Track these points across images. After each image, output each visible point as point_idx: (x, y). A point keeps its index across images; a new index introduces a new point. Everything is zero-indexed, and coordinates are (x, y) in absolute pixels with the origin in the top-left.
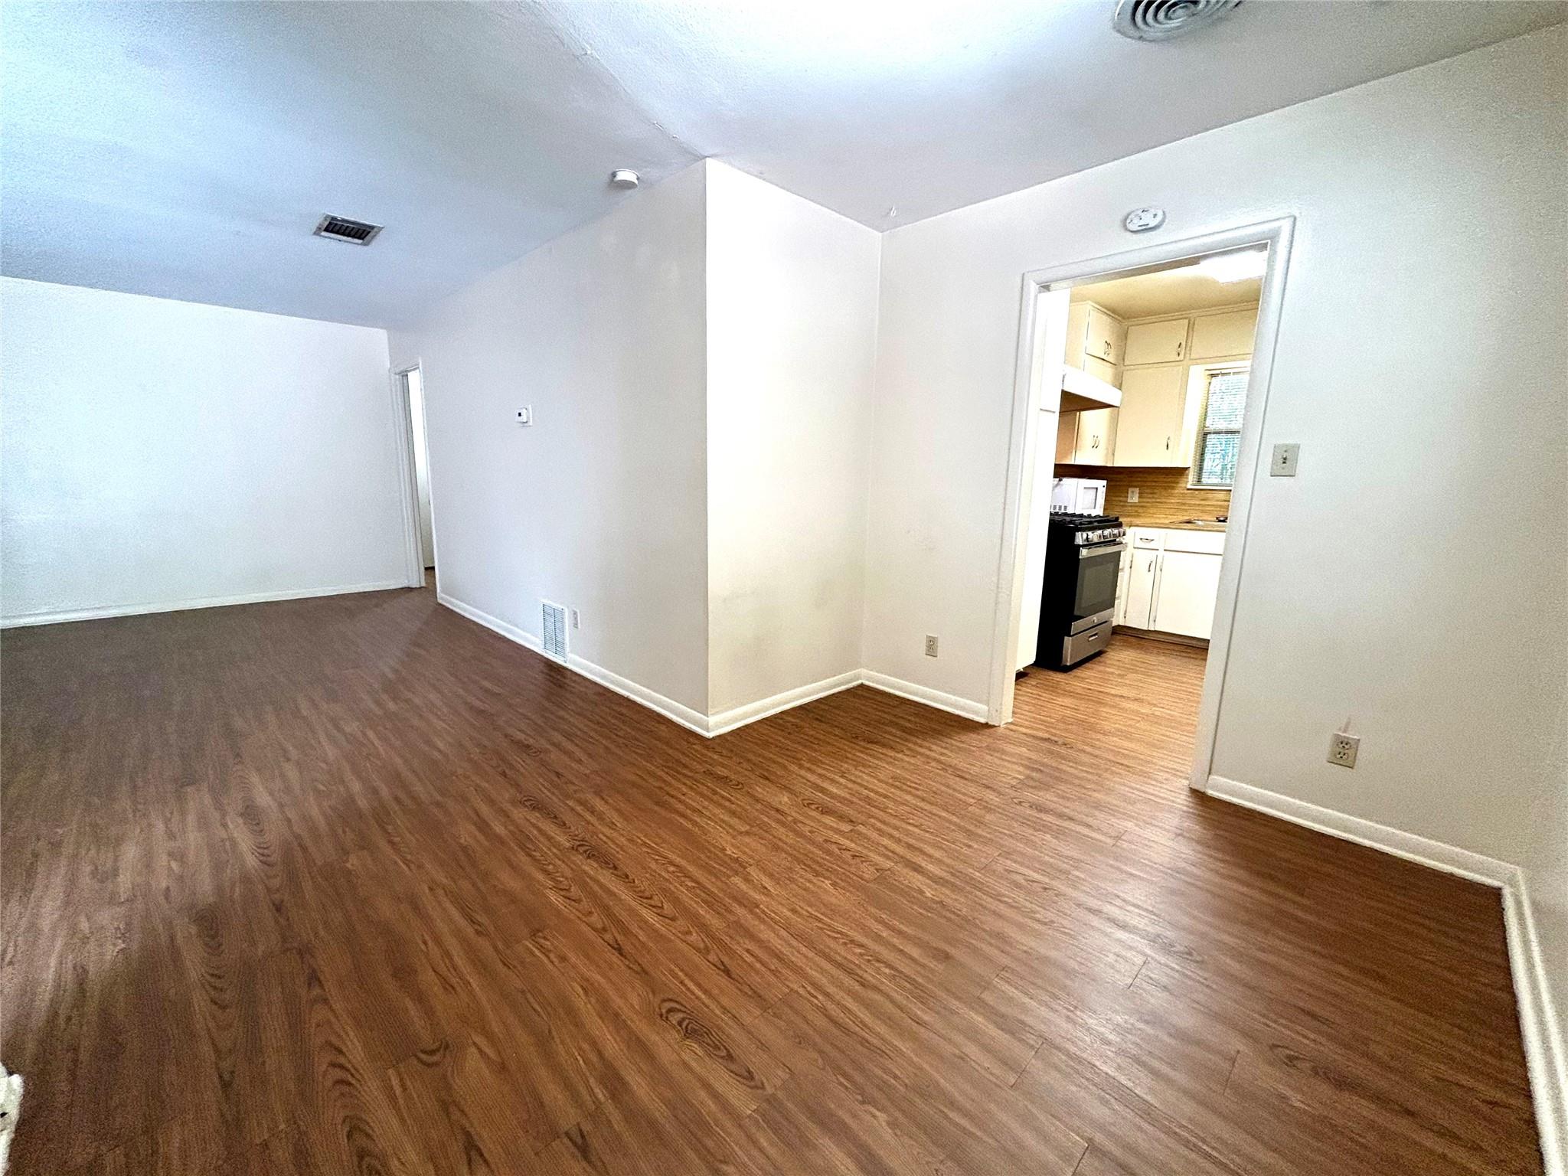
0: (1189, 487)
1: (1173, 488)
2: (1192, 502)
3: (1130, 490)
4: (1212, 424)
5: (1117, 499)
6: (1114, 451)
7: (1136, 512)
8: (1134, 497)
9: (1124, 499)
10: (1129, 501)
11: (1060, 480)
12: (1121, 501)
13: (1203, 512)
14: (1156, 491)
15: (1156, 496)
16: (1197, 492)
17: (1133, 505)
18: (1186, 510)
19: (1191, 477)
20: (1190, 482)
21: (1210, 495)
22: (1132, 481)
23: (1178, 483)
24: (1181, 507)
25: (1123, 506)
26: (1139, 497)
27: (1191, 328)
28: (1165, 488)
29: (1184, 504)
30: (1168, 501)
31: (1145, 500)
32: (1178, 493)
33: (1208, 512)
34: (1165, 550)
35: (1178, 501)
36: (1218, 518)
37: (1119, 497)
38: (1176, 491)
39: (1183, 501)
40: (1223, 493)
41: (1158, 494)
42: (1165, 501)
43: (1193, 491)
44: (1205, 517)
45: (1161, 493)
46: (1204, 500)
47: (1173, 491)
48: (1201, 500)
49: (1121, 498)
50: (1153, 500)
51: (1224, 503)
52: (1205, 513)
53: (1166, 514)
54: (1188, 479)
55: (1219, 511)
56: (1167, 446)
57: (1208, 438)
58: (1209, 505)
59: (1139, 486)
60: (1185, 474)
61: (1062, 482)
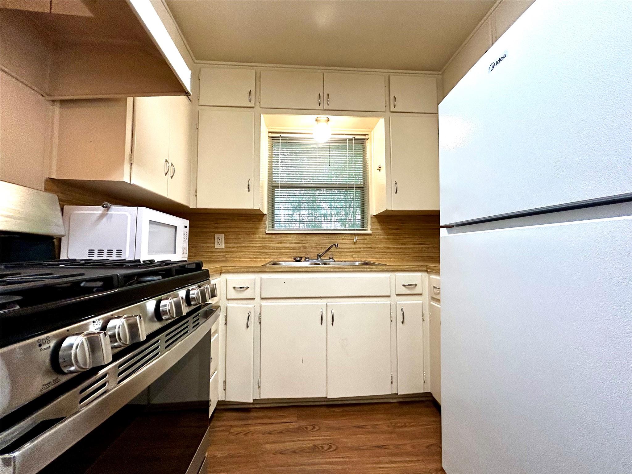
0: (267, 232)
1: (254, 233)
2: (272, 245)
3: (217, 236)
4: (278, 180)
5: (205, 245)
6: (196, 192)
7: (224, 257)
8: (220, 243)
9: (212, 245)
10: (217, 246)
11: (108, 208)
12: (208, 247)
13: (282, 254)
14: (240, 236)
15: (239, 241)
16: (274, 236)
17: (221, 251)
18: (266, 253)
19: (267, 222)
20: (267, 228)
21: (284, 239)
22: (216, 228)
23: (257, 228)
24: (262, 251)
25: (212, 252)
26: (226, 243)
27: (258, 78)
28: (248, 234)
29: (264, 248)
30: (252, 245)
31: (230, 245)
32: (260, 238)
33: (285, 254)
34: (262, 299)
35: (260, 245)
36: (294, 259)
37: (207, 243)
38: (257, 236)
39: (264, 245)
40: (295, 236)
41: (242, 239)
42: (249, 245)
43: (270, 236)
44: (284, 259)
45: (244, 238)
46: (281, 243)
47: (255, 236)
48: (278, 243)
49: (208, 244)
50: (238, 245)
51: (296, 245)
52: (283, 254)
53: (250, 258)
54: (265, 224)
55: (293, 252)
56: (249, 188)
57: (275, 189)
58: (285, 247)
59: (225, 230)
60: (262, 220)
61: (109, 212)
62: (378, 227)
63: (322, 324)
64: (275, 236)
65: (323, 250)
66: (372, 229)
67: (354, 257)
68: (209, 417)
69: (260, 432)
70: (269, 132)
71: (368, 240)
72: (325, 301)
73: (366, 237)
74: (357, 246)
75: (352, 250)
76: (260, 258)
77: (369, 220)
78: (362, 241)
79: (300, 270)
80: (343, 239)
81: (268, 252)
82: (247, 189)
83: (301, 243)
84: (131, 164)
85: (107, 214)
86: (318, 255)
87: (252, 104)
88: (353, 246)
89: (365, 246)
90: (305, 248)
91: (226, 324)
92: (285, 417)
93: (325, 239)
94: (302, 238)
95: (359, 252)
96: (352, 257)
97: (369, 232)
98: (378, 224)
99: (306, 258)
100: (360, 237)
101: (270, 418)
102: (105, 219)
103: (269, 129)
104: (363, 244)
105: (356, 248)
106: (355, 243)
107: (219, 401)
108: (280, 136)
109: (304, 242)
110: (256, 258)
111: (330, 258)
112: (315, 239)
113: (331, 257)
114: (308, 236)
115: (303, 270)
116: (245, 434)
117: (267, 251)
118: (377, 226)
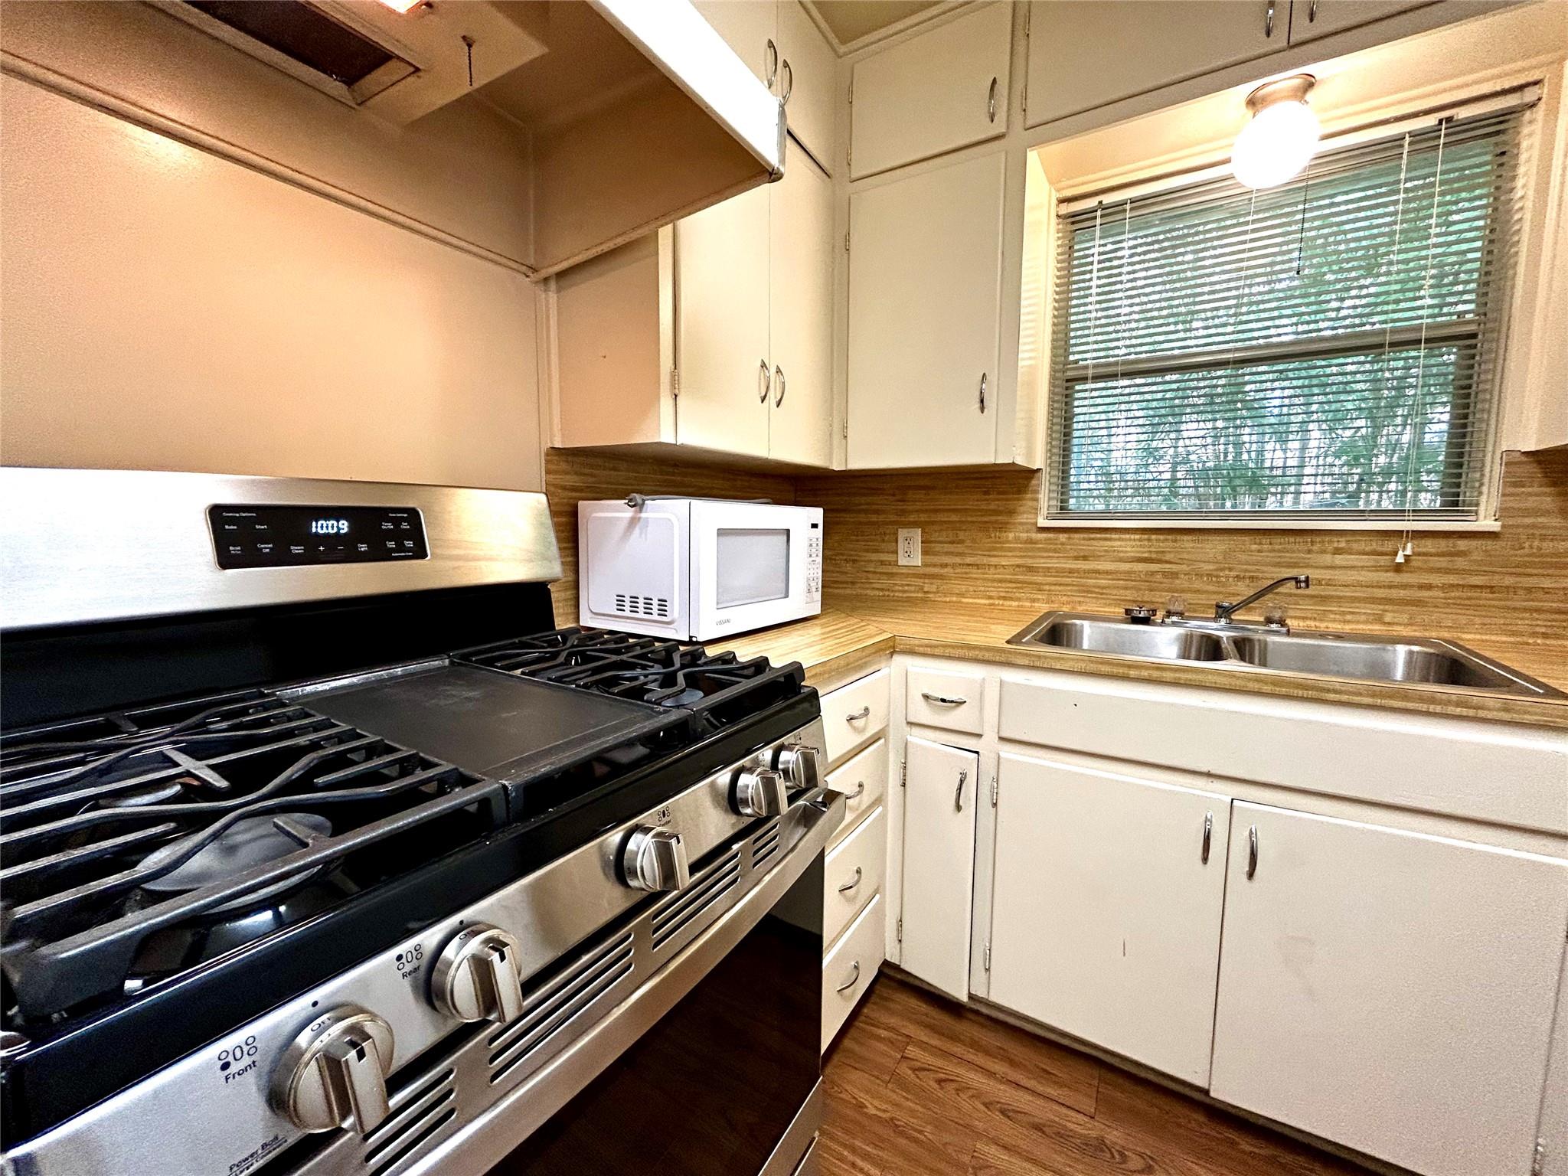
0: (1042, 522)
1: (1003, 527)
2: (1054, 563)
3: (902, 533)
4: (1086, 354)
5: (874, 556)
6: (845, 428)
7: (921, 589)
8: (910, 552)
9: (892, 557)
10: (903, 561)
11: (639, 506)
12: (882, 563)
13: (1085, 590)
14: (962, 535)
15: (960, 548)
16: (1063, 537)
17: (914, 573)
18: (1039, 587)
19: (1045, 495)
20: (1044, 511)
21: (1098, 545)
22: (903, 512)
23: (1011, 513)
24: (1026, 578)
25: (892, 575)
26: (925, 553)
27: (1021, 24)
28: (985, 527)
29: (1030, 569)
30: (994, 561)
31: (936, 559)
32: (1017, 540)
33: (1101, 593)
34: (1001, 739)
35: (1019, 561)
36: (1128, 612)
37: (876, 551)
38: (1011, 535)
39: (1029, 562)
40: (1137, 537)
41: (968, 543)
42: (985, 560)
43: (1051, 535)
44: (1092, 607)
45: (974, 541)
46: (1085, 558)
47: (1005, 535)
48: (1076, 558)
49: (881, 555)
50: (958, 560)
51: (1140, 567)
52: (1092, 592)
53: (990, 598)
54: (1037, 500)
55: (1126, 588)
56: (982, 401)
57: (1077, 388)
58: (1098, 572)
59: (923, 517)
60: (1027, 486)
61: (643, 515)
62: (1548, 502)
63: (1205, 859)
64: (1066, 535)
65: (1245, 590)
66: (1502, 513)
67: (1388, 618)
68: (822, 1052)
69: (977, 1095)
70: (1062, 201)
71: (1475, 556)
72: (1224, 792)
73: (1462, 545)
74: (1405, 578)
75: (1380, 593)
76: (1019, 599)
77: (1494, 472)
78: (1442, 562)
79: (1132, 673)
80: (1338, 551)
81: (1041, 584)
82: (978, 405)
83: (1159, 561)
84: (676, 396)
85: (640, 518)
86: (1218, 606)
87: (999, 127)
88: (1391, 577)
89: (1452, 579)
90: (1174, 575)
91: (904, 785)
92: (1060, 1084)
93: (1254, 547)
94: (1159, 543)
95: (1418, 603)
96: (1379, 619)
97: (1486, 522)
98: (1548, 490)
99: (1169, 614)
100: (1429, 545)
101: (1013, 1063)
102: (637, 531)
103: (1058, 190)
104: (1448, 571)
105: (1404, 586)
106: (1398, 568)
107: (886, 964)
108: (1100, 202)
109: (1168, 557)
110: (1005, 598)
111: (1269, 621)
112: (1215, 548)
113: (1277, 615)
114: (1186, 538)
115: (1145, 673)
116: (940, 1081)
117: (1039, 579)
118: (1541, 497)
